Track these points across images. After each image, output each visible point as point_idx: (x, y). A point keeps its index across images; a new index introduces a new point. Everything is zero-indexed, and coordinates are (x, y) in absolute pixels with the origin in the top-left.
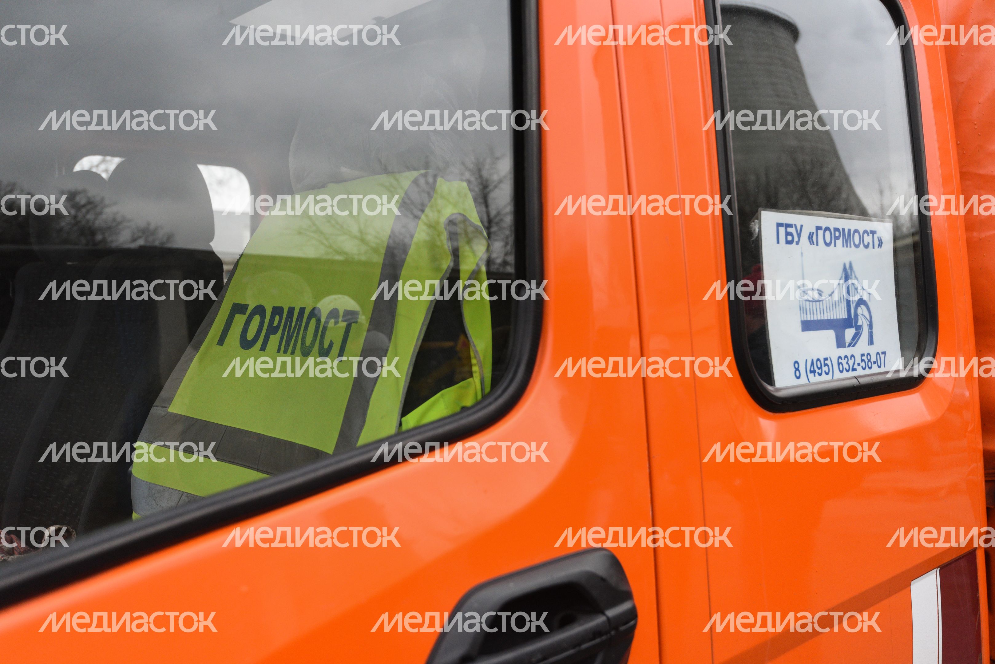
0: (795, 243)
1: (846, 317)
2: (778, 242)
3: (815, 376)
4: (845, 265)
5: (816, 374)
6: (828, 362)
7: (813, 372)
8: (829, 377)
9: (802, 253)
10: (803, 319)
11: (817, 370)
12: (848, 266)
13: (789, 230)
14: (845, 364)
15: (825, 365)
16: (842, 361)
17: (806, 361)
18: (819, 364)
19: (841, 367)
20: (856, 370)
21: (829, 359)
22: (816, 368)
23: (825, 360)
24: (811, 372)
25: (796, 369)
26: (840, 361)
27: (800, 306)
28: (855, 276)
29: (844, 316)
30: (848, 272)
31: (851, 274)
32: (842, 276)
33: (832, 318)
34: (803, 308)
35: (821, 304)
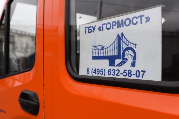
0: (92, 32)
1: (117, 55)
2: (85, 33)
3: (95, 74)
4: (118, 35)
5: (96, 74)
6: (103, 71)
7: (95, 73)
8: (103, 76)
9: (95, 35)
10: (93, 56)
11: (97, 72)
12: (120, 35)
13: (90, 28)
14: (112, 72)
15: (101, 71)
16: (111, 71)
17: (93, 69)
18: (98, 71)
19: (110, 73)
20: (119, 75)
21: (104, 69)
22: (96, 71)
23: (101, 69)
24: (94, 72)
25: (88, 71)
26: (110, 71)
27: (93, 51)
28: (125, 38)
29: (115, 55)
30: (120, 37)
31: (122, 38)
32: (116, 39)
33: (108, 55)
34: (94, 52)
35: (103, 50)
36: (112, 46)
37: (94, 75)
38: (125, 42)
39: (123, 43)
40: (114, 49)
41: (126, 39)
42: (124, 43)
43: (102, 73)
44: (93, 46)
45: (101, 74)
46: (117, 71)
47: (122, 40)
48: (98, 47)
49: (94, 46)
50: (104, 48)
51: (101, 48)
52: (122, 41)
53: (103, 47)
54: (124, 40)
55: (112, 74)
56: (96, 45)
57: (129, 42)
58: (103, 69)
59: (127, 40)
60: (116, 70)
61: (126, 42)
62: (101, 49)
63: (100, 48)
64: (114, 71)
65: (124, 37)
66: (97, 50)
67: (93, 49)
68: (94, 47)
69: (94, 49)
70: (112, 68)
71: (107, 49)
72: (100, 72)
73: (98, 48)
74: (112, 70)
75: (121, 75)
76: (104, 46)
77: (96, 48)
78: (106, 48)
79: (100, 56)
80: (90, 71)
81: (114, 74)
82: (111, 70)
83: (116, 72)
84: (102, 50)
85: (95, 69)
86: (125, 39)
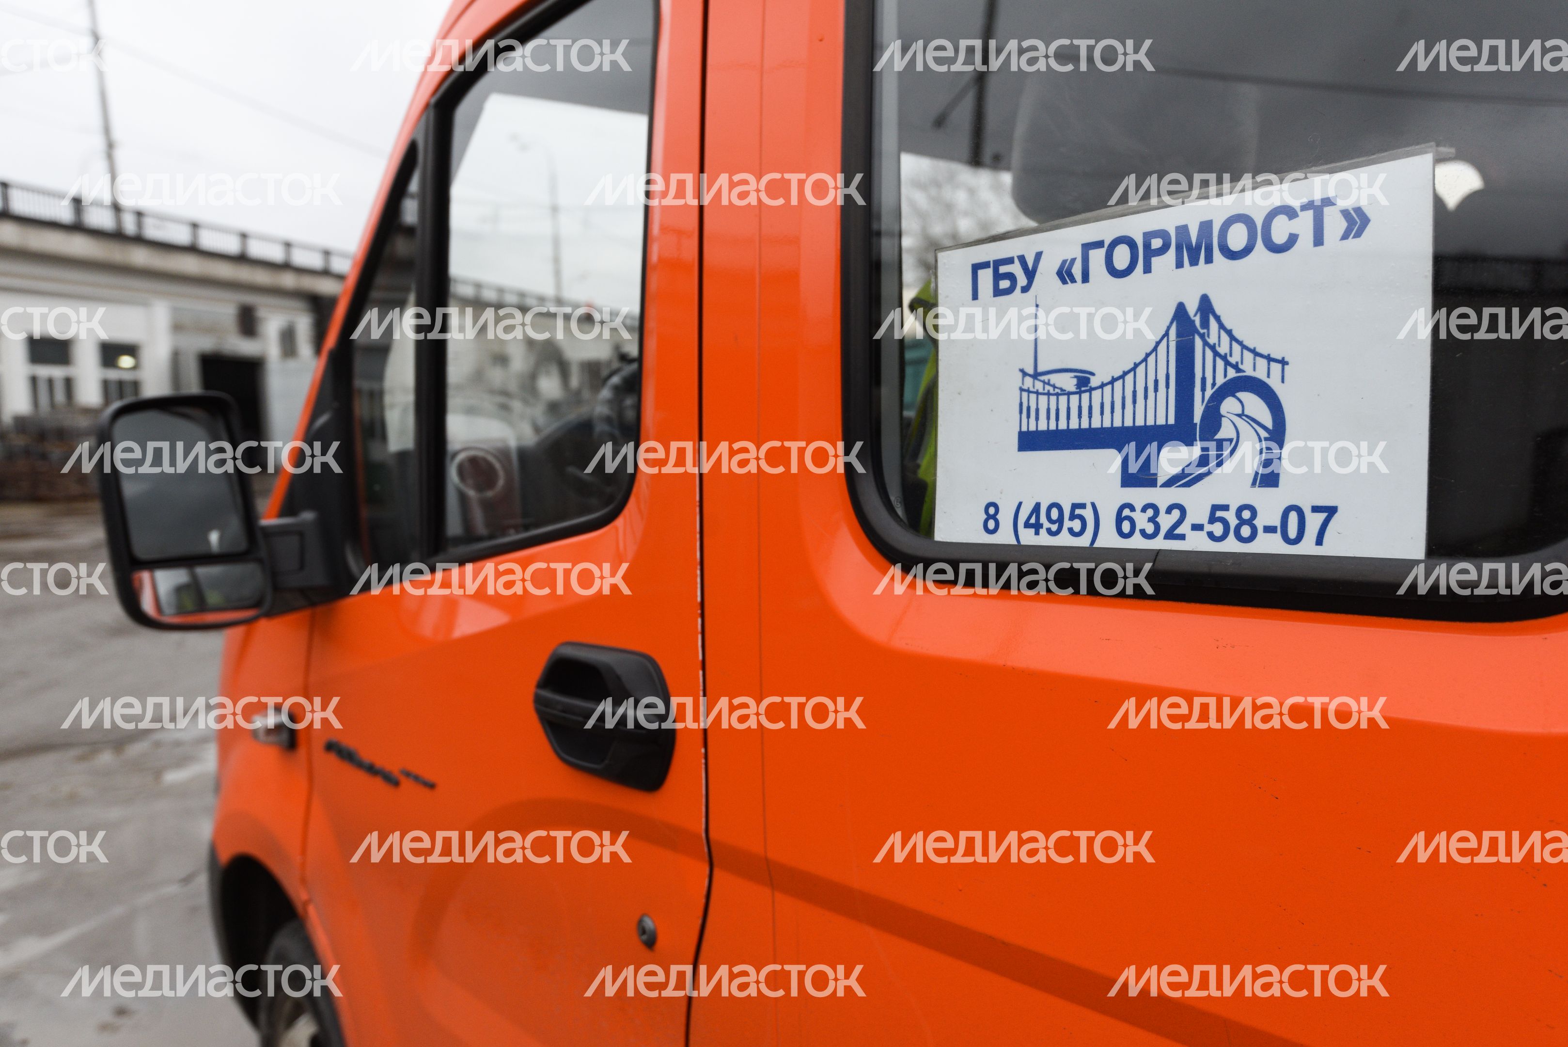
0: (1018, 289)
1: (1172, 421)
2: (975, 296)
3: (1037, 533)
5: (1043, 532)
6: (1088, 513)
7: (1037, 527)
8: (1084, 541)
9: (1037, 306)
10: (1024, 429)
11: (1046, 524)
12: (1192, 308)
13: (1003, 269)
14: (1142, 521)
15: (1073, 517)
16: (1132, 515)
17: (1020, 504)
18: (1055, 514)
19: (1126, 527)
20: (1182, 537)
21: (1089, 507)
22: (1043, 519)
23: (1075, 506)
24: (1027, 525)
25: (989, 517)
26: (1126, 512)
27: (1021, 404)
28: (1222, 326)
30: (1194, 321)
31: (1205, 324)
32: (1166, 334)
33: (1118, 423)
34: (1029, 408)
35: (1085, 397)
36: (1141, 370)
37: (1028, 537)
38: (1223, 349)
39: (1209, 354)
40: (1156, 390)
41: (1229, 333)
42: (1216, 354)
43: (1076, 525)
44: (1024, 373)
45: (1071, 530)
46: (1169, 511)
47: (1202, 336)
48: (1055, 379)
49: (1030, 371)
50: (1094, 382)
51: (1075, 381)
52: (1206, 344)
53: (1088, 381)
54: (1212, 340)
55: (1143, 533)
56: (1040, 369)
57: (1244, 347)
58: (1083, 506)
59: (1233, 338)
60: (1163, 509)
61: (1228, 351)
62: (1073, 389)
63: (1068, 382)
64: (1150, 512)
65: (1218, 318)
66: (1049, 394)
67: (1022, 390)
68: (1029, 382)
69: (1029, 391)
70: (1139, 496)
71: (1108, 389)
72: (1067, 524)
73: (1054, 387)
74: (1138, 508)
75: (1191, 536)
76: (1093, 374)
77: (1039, 386)
78: (1102, 386)
79: (1068, 431)
80: (1005, 518)
81: (1150, 529)
82: (1132, 508)
83: (1166, 521)
84: (1080, 393)
85: (1037, 508)
86: (1223, 333)
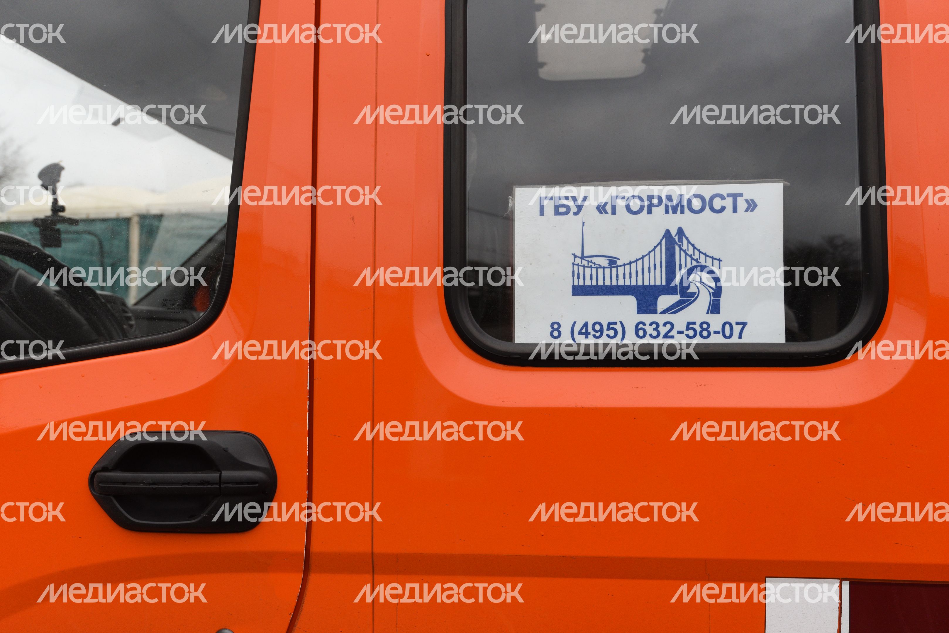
1: (664, 284)
3: (586, 337)
4: (668, 232)
5: (590, 337)
6: (618, 327)
7: (587, 334)
8: (616, 341)
9: (583, 223)
10: (576, 284)
12: (673, 233)
14: (650, 330)
15: (609, 329)
16: (644, 327)
17: (575, 323)
18: (597, 327)
19: (641, 333)
20: (671, 337)
21: (619, 324)
22: (590, 330)
23: (609, 324)
24: (580, 333)
25: (555, 330)
26: (641, 326)
27: (573, 272)
28: (689, 242)
29: (658, 283)
30: (674, 239)
31: (680, 240)
32: (660, 243)
33: (634, 284)
34: (578, 274)
35: (614, 270)
37: (581, 340)
38: (690, 253)
39: (683, 254)
40: (655, 268)
41: (693, 245)
42: (686, 254)
43: (612, 333)
44: (575, 256)
45: (608, 335)
46: (664, 325)
47: (679, 246)
48: (594, 260)
49: (579, 255)
50: (619, 263)
51: (608, 262)
52: (681, 249)
53: (616, 262)
54: (685, 247)
55: (651, 336)
56: (585, 255)
57: (700, 252)
58: (615, 323)
59: (694, 248)
60: (661, 324)
61: (692, 254)
62: (607, 266)
63: (604, 262)
64: (654, 326)
65: (687, 239)
66: (591, 267)
67: (573, 264)
68: (578, 260)
69: (578, 265)
70: (647, 318)
71: (627, 267)
72: (605, 332)
73: (595, 264)
74: (648, 324)
75: (678, 336)
76: (619, 259)
77: (585, 263)
78: (624, 265)
79: (604, 286)
80: (565, 330)
81: (655, 333)
82: (644, 324)
83: (663, 330)
84: (611, 268)
85: (586, 325)
86: (690, 245)
